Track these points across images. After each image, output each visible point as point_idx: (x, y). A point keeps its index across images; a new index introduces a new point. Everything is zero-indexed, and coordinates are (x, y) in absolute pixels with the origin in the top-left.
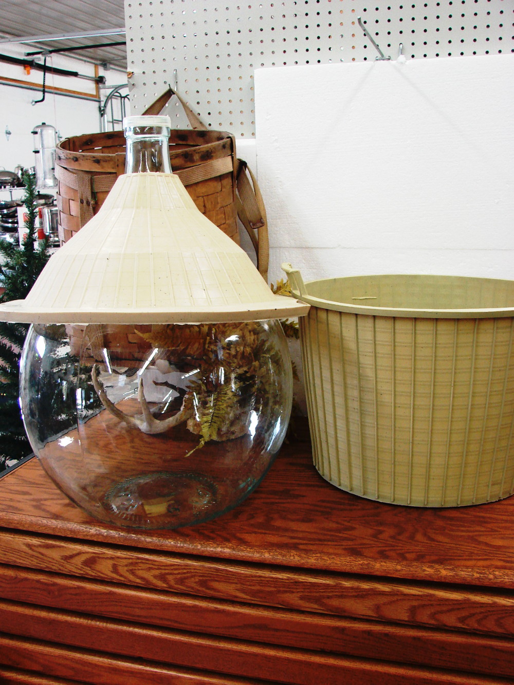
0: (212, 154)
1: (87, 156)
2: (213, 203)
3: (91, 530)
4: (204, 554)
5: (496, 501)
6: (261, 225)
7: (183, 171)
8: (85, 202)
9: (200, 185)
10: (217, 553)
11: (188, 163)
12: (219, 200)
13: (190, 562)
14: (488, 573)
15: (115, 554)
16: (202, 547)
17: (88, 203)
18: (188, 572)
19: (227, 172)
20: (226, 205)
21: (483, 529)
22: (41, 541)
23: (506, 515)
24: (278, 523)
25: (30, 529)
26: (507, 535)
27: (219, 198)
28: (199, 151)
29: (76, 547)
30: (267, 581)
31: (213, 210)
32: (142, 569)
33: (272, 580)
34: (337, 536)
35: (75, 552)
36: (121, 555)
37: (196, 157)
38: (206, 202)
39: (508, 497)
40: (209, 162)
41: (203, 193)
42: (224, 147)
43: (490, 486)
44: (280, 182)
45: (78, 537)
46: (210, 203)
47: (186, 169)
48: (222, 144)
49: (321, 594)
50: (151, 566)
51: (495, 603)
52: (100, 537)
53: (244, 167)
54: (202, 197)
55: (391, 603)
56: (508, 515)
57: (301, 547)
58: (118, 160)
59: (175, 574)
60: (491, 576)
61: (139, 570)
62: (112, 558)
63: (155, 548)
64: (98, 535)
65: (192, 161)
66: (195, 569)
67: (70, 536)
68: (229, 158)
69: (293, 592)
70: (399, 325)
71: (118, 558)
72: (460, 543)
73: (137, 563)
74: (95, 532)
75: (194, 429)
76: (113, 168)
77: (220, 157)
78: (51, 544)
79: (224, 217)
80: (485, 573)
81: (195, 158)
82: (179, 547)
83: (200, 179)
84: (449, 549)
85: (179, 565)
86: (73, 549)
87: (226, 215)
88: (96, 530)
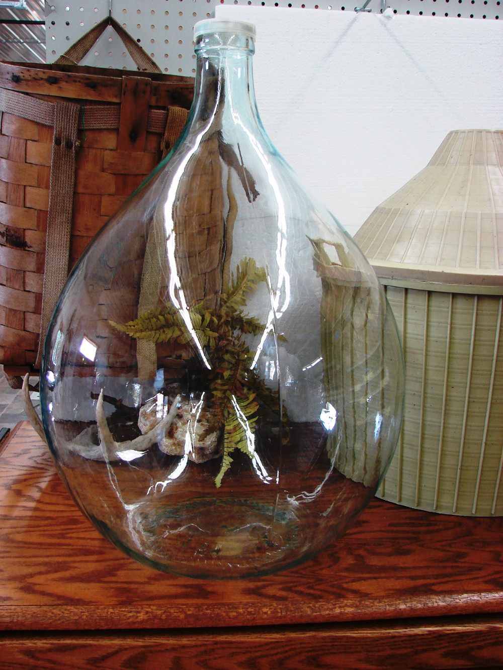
1: (76, 77)
3: (139, 615)
4: (317, 621)
8: (63, 143)
10: (335, 617)
13: (293, 635)
15: (180, 642)
16: (313, 612)
17: (69, 145)
18: (290, 650)
22: (51, 642)
25: (35, 628)
29: (113, 642)
30: (402, 641)
32: (220, 657)
33: (408, 638)
35: (110, 651)
36: (189, 642)
45: (120, 627)
49: (471, 645)
50: (235, 650)
52: (156, 621)
58: (126, 85)
59: (272, 655)
61: (216, 658)
62: (174, 649)
63: (245, 624)
64: (150, 619)
66: (301, 643)
67: (105, 628)
69: (434, 649)
71: (184, 647)
73: (213, 650)
74: (145, 617)
76: (116, 97)
78: (71, 644)
82: (280, 617)
85: (278, 642)
86: (109, 646)
88: (147, 612)
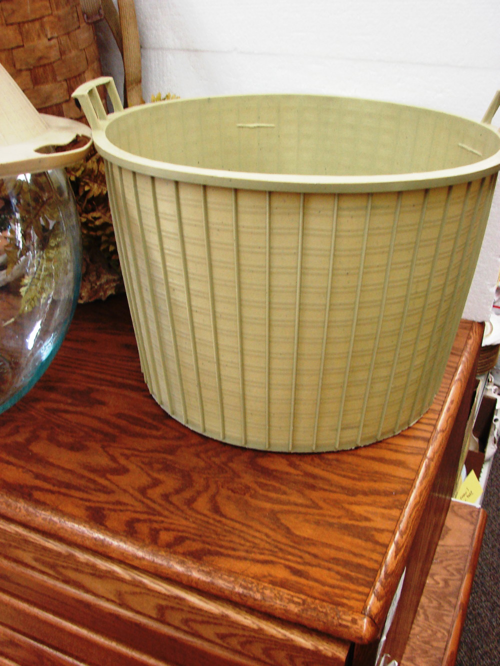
5: (351, 450)
6: (99, 18)
14: (255, 589)
21: (300, 501)
23: (350, 478)
24: (37, 448)
26: (327, 519)
34: (94, 482)
39: (373, 444)
43: (339, 430)
49: (55, 561)
51: (260, 630)
55: (134, 593)
56: (354, 479)
57: (38, 495)
60: (258, 596)
69: (25, 550)
70: (245, 201)
72: (250, 523)
79: (49, 5)
80: (251, 589)
84: (230, 532)
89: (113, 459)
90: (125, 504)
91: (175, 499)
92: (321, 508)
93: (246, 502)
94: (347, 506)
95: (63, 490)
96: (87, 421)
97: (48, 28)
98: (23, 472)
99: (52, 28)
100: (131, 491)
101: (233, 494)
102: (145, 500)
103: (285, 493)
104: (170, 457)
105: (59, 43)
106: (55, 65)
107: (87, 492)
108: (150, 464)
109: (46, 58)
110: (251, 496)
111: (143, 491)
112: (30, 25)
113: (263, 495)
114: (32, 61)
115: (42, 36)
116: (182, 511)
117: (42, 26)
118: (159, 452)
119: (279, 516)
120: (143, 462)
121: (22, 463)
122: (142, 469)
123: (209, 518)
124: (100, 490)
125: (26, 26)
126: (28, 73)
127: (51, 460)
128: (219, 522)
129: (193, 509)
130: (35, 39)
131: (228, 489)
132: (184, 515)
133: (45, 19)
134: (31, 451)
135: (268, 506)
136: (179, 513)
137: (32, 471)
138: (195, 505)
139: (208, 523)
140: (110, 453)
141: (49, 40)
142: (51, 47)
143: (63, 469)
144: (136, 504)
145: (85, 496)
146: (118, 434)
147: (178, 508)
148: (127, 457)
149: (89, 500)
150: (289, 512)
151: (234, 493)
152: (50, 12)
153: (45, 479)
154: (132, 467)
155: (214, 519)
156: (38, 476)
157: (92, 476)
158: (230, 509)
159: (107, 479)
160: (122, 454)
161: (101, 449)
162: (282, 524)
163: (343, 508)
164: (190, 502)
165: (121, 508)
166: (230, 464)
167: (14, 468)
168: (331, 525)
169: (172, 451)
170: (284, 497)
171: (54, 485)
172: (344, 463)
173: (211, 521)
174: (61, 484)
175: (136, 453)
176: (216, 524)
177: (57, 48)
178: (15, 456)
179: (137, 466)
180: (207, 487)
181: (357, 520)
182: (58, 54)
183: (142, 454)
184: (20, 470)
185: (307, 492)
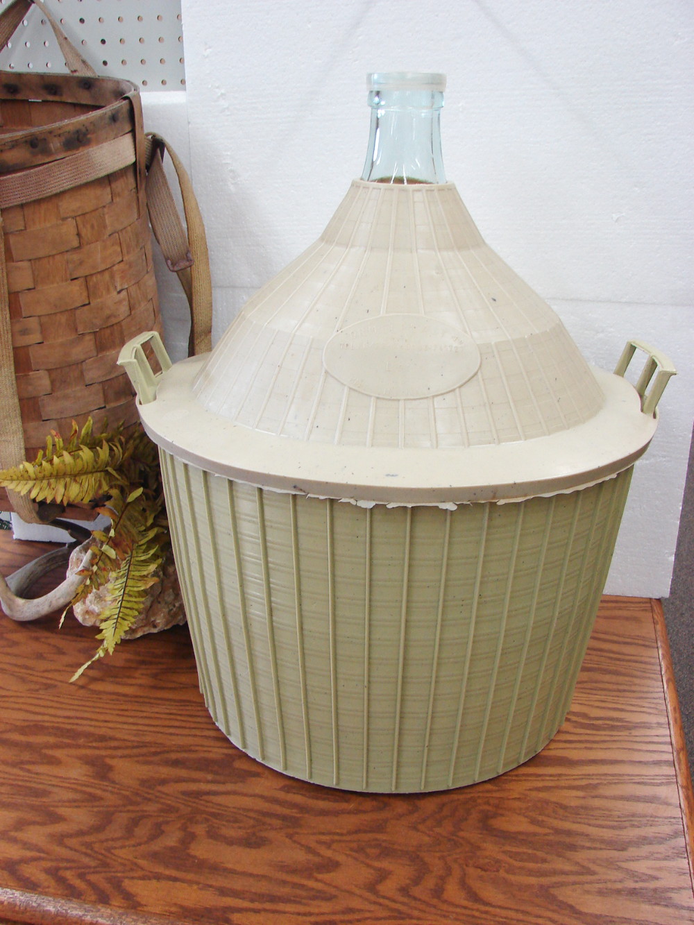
0: (89, 136)
2: (96, 228)
6: (187, 264)
7: (28, 172)
9: (67, 196)
11: (40, 156)
12: (108, 221)
19: (122, 166)
20: (121, 227)
21: (567, 867)
24: (202, 850)
26: (609, 885)
27: (106, 217)
28: (61, 132)
31: (97, 241)
37: (55, 144)
38: (81, 226)
40: (82, 152)
41: (73, 211)
42: (114, 118)
44: (232, 171)
46: (88, 226)
47: (36, 169)
48: (110, 113)
53: (159, 151)
54: (75, 218)
65: (46, 151)
68: (128, 139)
72: (524, 908)
75: (84, 619)
77: (106, 140)
79: (119, 249)
81: (51, 145)
83: (67, 185)
87: (124, 246)
89: (309, 850)
90: (360, 911)
91: (416, 891)
92: (594, 873)
93: (505, 881)
94: (624, 865)
95: (268, 906)
96: (247, 802)
97: (118, 278)
98: (200, 889)
99: (122, 278)
100: (357, 891)
101: (483, 873)
102: (381, 901)
103: (544, 861)
104: (380, 836)
105: (129, 295)
106: (123, 323)
107: (299, 903)
108: (361, 850)
109: (115, 317)
110: (507, 872)
111: (372, 887)
112: (99, 276)
113: (520, 868)
114: (98, 322)
115: (112, 288)
116: (435, 907)
117: (112, 277)
118: (365, 832)
119: (554, 891)
120: (352, 849)
121: (190, 876)
122: (356, 859)
123: (473, 910)
124: (314, 898)
125: (94, 279)
126: (92, 337)
127: (230, 866)
128: (486, 912)
129: (445, 901)
130: (104, 293)
131: (477, 867)
132: (439, 912)
133: (115, 268)
134: (194, 857)
135: (533, 880)
136: (432, 909)
137: (211, 886)
138: (445, 896)
139: (473, 916)
140: (303, 842)
141: (119, 292)
142: (120, 302)
143: (251, 875)
144: (372, 907)
145: (302, 909)
146: (298, 815)
147: (428, 904)
148: (328, 845)
149: (310, 914)
150: (562, 884)
151: (485, 871)
152: (121, 259)
153: (235, 894)
154: (340, 858)
155: (477, 910)
156: (223, 892)
157: (296, 879)
158: (491, 893)
159: (317, 880)
160: (319, 842)
161: (287, 840)
162: (561, 902)
163: (619, 868)
164: (438, 892)
165: (357, 916)
166: (462, 834)
167: (185, 885)
168: (618, 892)
169: (380, 828)
170: (545, 866)
171: (252, 901)
172: (593, 809)
173: (477, 914)
174: (261, 897)
175: (336, 837)
176: (484, 916)
177: (126, 303)
178: (177, 868)
179: (347, 855)
180: (449, 870)
181: (643, 881)
182: (127, 308)
183: (344, 838)
184: (195, 887)
185: (569, 854)
